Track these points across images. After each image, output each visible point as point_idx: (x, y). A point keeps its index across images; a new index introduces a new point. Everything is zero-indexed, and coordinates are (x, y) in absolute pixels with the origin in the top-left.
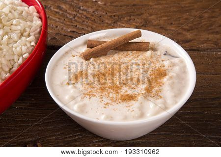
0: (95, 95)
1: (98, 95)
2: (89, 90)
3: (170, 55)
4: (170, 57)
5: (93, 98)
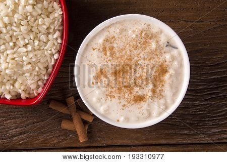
0: (114, 97)
1: (117, 95)
2: (110, 90)
3: (171, 46)
4: (171, 48)
5: (113, 99)
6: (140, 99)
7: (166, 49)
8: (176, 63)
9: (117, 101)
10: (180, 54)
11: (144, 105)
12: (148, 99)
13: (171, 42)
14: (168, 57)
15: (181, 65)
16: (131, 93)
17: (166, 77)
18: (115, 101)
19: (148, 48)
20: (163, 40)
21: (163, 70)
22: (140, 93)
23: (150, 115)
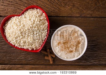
1: (64, 50)
2: (62, 48)
6: (71, 52)
7: (80, 36)
8: (83, 41)
9: (64, 52)
10: (84, 38)
11: (73, 54)
12: (74, 52)
13: (82, 34)
14: (80, 39)
15: (84, 41)
16: (69, 50)
17: (80, 45)
18: (63, 52)
19: (74, 36)
20: (79, 33)
21: (79, 43)
22: (71, 50)
23: (74, 57)
